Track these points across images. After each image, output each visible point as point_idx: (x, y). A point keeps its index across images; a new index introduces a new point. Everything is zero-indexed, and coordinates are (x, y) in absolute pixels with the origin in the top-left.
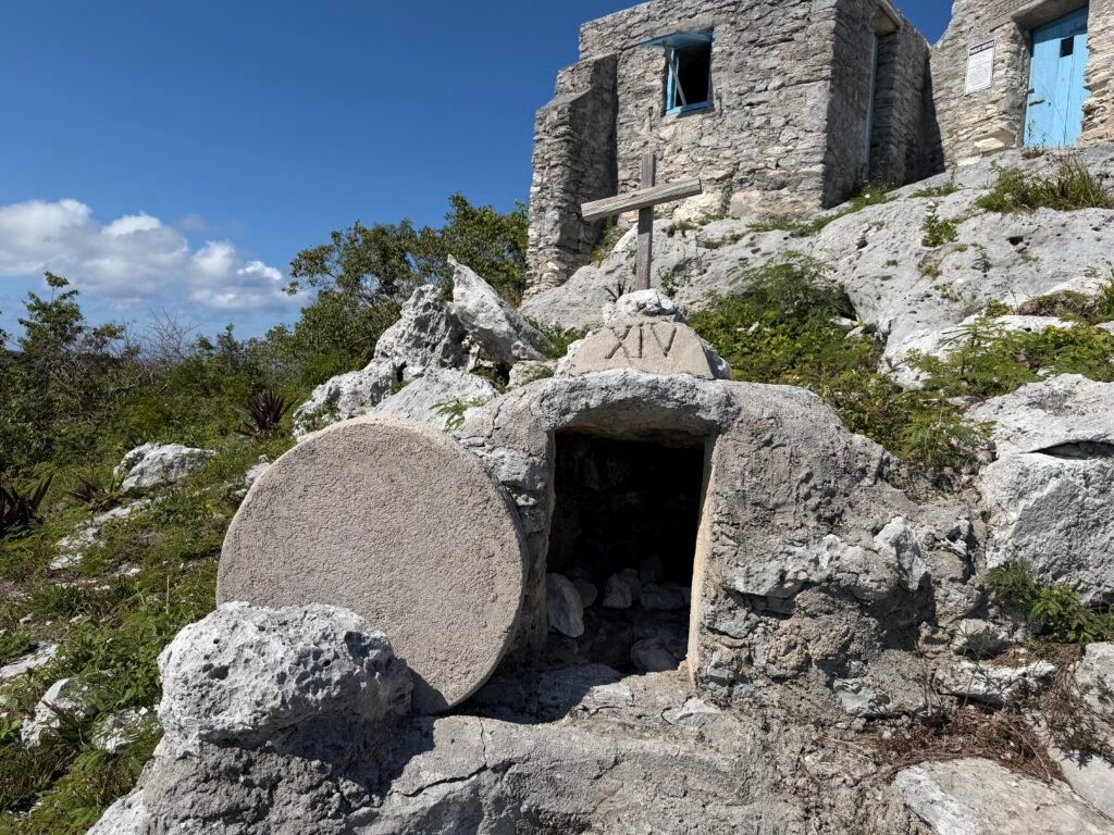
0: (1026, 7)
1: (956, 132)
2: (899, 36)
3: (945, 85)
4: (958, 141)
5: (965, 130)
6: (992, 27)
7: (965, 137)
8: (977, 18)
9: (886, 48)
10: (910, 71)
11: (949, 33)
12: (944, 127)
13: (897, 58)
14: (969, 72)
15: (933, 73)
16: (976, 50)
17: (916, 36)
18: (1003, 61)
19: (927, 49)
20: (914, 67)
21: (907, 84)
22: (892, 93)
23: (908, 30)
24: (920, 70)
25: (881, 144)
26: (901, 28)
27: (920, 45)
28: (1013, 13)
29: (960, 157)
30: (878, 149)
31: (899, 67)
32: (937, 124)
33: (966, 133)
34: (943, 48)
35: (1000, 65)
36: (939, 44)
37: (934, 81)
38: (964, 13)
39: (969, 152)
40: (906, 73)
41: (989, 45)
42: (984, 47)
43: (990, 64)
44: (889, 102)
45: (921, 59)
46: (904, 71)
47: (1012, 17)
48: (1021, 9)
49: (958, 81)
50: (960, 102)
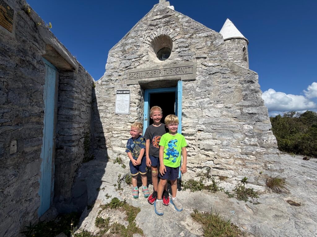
0: (146, 79)
1: (112, 131)
2: (75, 74)
3: (104, 104)
4: (112, 136)
5: (117, 132)
6: (128, 84)
7: (117, 135)
8: (120, 76)
9: (66, 80)
10: (84, 94)
11: (105, 78)
12: (105, 127)
13: (74, 89)
14: (117, 103)
15: (97, 96)
16: (120, 92)
17: (87, 75)
18: (135, 103)
19: (93, 82)
20: (86, 92)
21: (83, 103)
22: (72, 112)
23: (82, 71)
24: (90, 93)
25: (65, 148)
26: (77, 70)
27: (89, 80)
28: (139, 80)
29: (114, 145)
30: (63, 151)
31: (76, 95)
32: (101, 123)
33: (117, 134)
34: (102, 85)
35: (133, 104)
36: (100, 81)
37: (98, 100)
38: (112, 71)
39: (119, 144)
40: (82, 97)
41: (127, 92)
42: (124, 92)
43: (128, 102)
44: (69, 119)
45: (90, 87)
46: (80, 96)
47: (139, 82)
48: (144, 80)
49: (111, 104)
50: (113, 116)
